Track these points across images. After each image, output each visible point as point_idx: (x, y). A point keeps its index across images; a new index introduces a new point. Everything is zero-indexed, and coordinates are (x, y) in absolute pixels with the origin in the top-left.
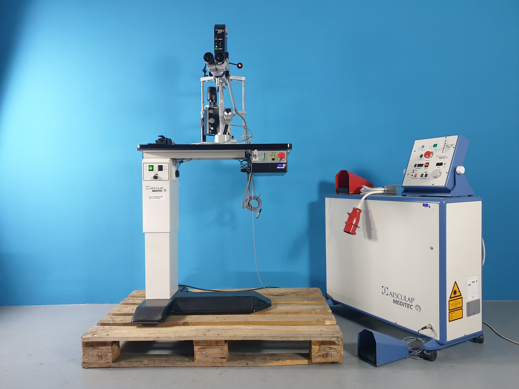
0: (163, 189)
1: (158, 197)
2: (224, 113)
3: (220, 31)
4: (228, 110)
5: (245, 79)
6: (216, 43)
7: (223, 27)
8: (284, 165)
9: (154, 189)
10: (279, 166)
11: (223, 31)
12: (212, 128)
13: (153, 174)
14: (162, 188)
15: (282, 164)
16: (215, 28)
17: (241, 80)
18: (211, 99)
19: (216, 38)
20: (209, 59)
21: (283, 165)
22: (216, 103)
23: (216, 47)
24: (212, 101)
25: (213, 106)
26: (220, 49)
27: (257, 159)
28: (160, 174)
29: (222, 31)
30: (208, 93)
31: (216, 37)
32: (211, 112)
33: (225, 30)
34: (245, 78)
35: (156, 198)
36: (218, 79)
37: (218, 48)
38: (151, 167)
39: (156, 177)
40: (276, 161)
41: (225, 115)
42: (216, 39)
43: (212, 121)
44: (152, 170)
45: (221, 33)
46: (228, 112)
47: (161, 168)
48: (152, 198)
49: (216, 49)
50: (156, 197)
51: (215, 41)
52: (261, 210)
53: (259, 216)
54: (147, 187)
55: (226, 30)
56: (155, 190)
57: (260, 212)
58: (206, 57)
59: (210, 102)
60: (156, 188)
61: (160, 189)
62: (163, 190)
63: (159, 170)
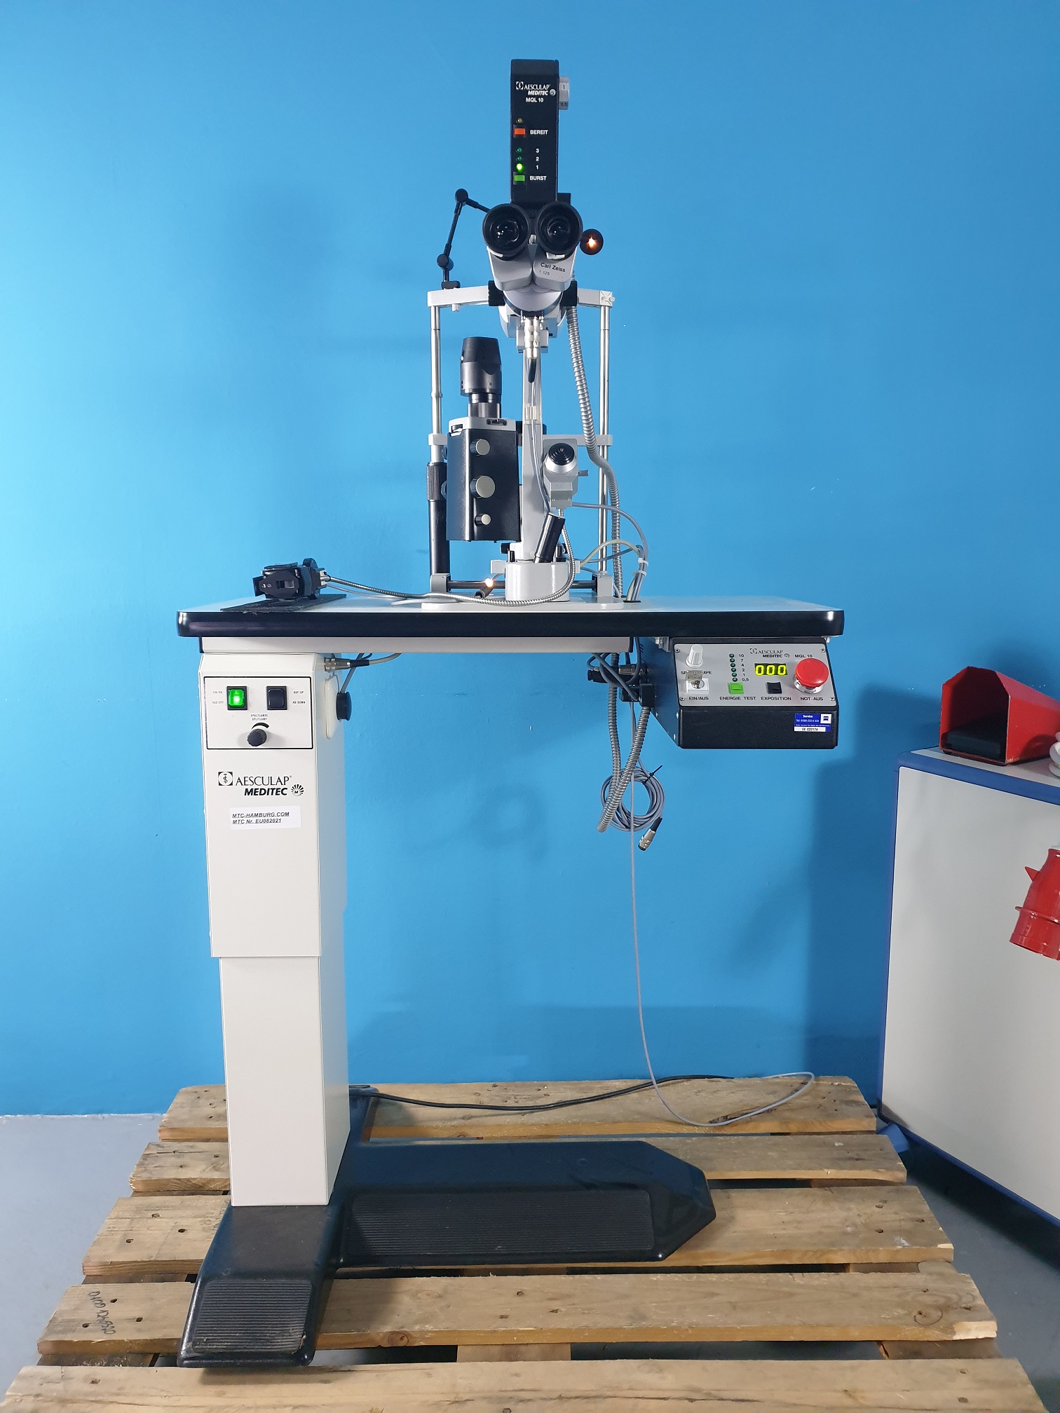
0: (289, 785)
1: (270, 818)
2: (544, 466)
3: (536, 93)
4: (562, 453)
5: (613, 299)
6: (520, 150)
7: (547, 73)
8: (826, 719)
9: (254, 782)
10: (801, 724)
11: (553, 92)
12: (485, 519)
13: (245, 723)
14: (286, 779)
15: (817, 711)
16: (515, 78)
17: (595, 306)
18: (479, 390)
19: (520, 126)
20: (507, 236)
21: (822, 716)
22: (496, 406)
23: (519, 167)
24: (483, 398)
25: (489, 422)
26: (538, 178)
27: (705, 689)
28: (276, 721)
29: (545, 93)
30: (467, 367)
31: (520, 121)
32: (483, 447)
33: (561, 88)
34: (613, 296)
35: (262, 818)
36: (532, 324)
37: (529, 171)
38: (236, 692)
39: (258, 738)
40: (790, 698)
41: (548, 473)
42: (517, 131)
43: (486, 486)
44: (244, 707)
45: (541, 100)
46: (560, 461)
47: (277, 698)
48: (246, 819)
49: (517, 178)
50: (261, 815)
51: (516, 142)
52: (659, 820)
53: (648, 844)
54: (225, 778)
55: (565, 87)
56: (254, 787)
57: (655, 828)
58: (494, 227)
59: (474, 401)
60: (259, 781)
61: (279, 786)
62: (290, 788)
63: (272, 706)
